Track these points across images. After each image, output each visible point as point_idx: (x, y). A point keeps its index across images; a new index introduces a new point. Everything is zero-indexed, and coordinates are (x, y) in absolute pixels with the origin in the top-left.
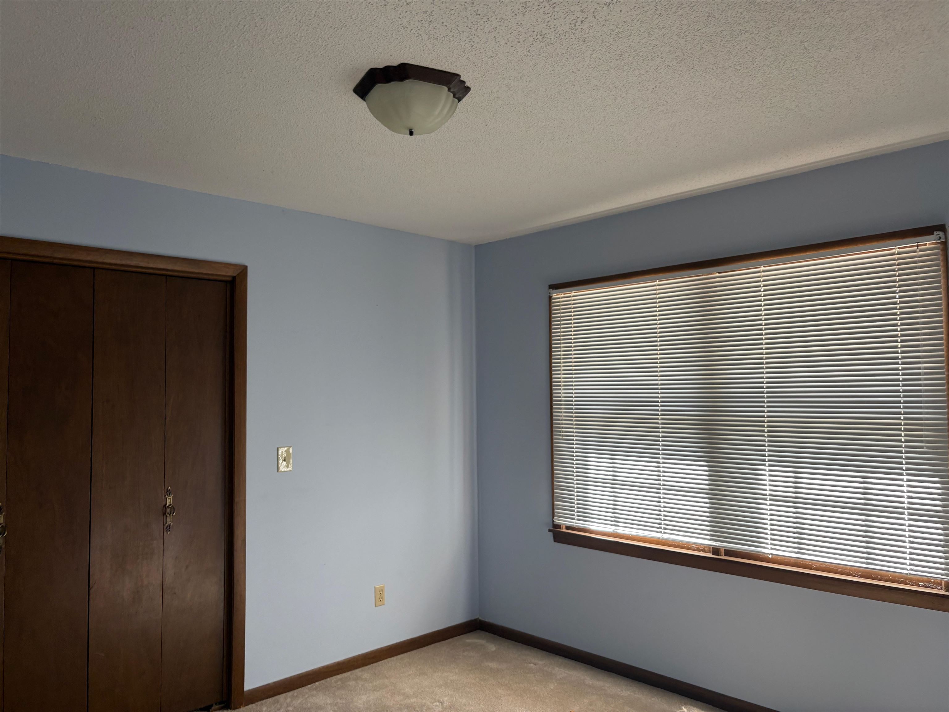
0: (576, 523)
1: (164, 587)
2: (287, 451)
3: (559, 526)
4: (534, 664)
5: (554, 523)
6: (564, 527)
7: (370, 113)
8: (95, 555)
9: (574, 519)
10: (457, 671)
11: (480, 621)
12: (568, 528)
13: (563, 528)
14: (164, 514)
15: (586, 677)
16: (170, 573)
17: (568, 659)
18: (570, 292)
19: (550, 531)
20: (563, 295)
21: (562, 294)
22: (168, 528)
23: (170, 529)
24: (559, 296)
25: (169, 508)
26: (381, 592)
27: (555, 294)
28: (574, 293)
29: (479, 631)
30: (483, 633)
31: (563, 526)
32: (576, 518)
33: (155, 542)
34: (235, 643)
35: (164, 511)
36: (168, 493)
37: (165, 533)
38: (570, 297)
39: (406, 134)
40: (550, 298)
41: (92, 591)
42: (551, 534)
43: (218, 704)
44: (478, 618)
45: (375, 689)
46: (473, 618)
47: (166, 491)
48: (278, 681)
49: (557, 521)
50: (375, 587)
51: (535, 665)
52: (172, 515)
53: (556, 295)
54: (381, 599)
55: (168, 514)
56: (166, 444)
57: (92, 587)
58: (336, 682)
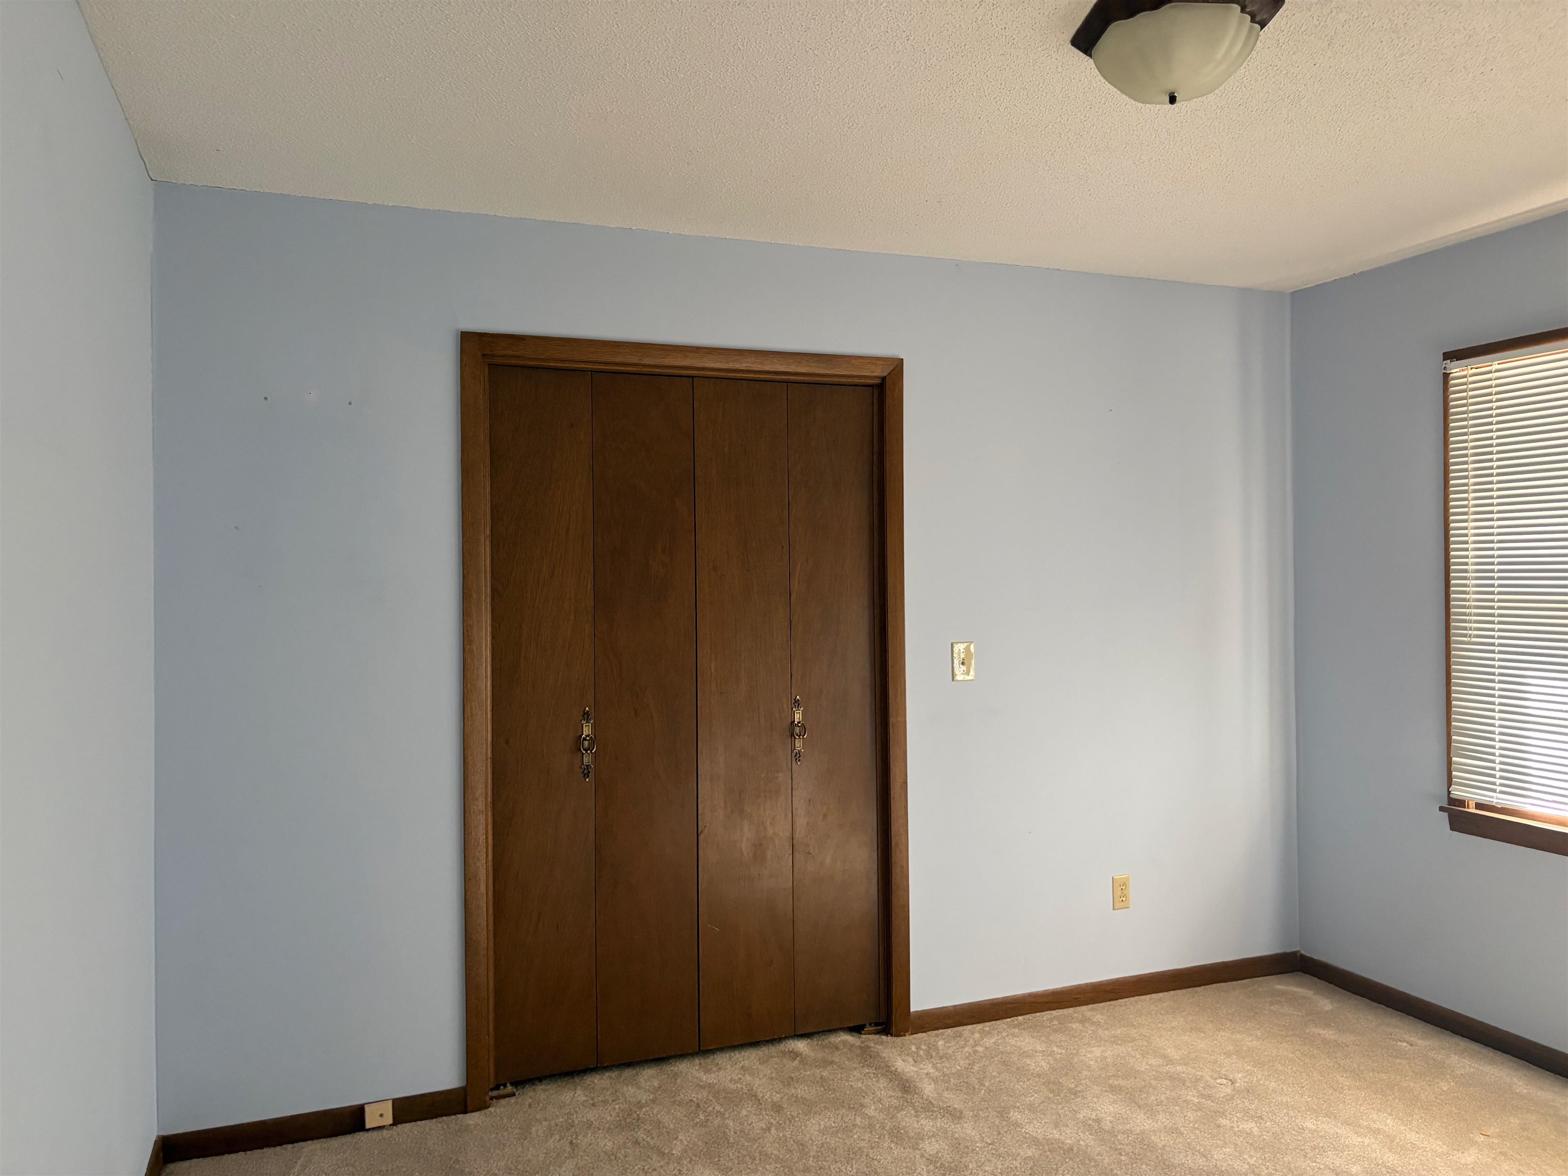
0: (1497, 798)
1: (794, 842)
2: (967, 649)
3: (1462, 803)
4: (1408, 1043)
5: (1451, 796)
6: (1472, 804)
7: (1100, 77)
8: (705, 788)
9: (1494, 791)
10: (1259, 1034)
11: (1302, 956)
12: (1479, 806)
13: (1471, 806)
14: (792, 735)
15: (1515, 1080)
16: (801, 822)
17: (1477, 1044)
18: (1490, 363)
19: (1442, 809)
20: (1474, 371)
21: (1472, 368)
22: (797, 756)
23: (801, 758)
24: (1464, 373)
25: (798, 726)
26: (1124, 887)
27: (1458, 370)
28: (1499, 364)
29: (1300, 973)
30: (1307, 978)
31: (1470, 803)
32: (1499, 789)
33: (781, 775)
34: (896, 940)
35: (792, 730)
36: (796, 705)
37: (794, 763)
38: (1490, 372)
39: (1164, 103)
40: (1446, 376)
41: (701, 837)
42: (1446, 815)
43: (873, 1024)
44: (1299, 951)
45: (1115, 1040)
46: (1288, 950)
47: (793, 702)
48: (960, 1005)
49: (1458, 792)
50: (1113, 878)
51: (1411, 1045)
52: (803, 738)
53: (1460, 371)
54: (1124, 899)
55: (797, 735)
56: (792, 632)
57: (702, 831)
58: (1051, 1020)
